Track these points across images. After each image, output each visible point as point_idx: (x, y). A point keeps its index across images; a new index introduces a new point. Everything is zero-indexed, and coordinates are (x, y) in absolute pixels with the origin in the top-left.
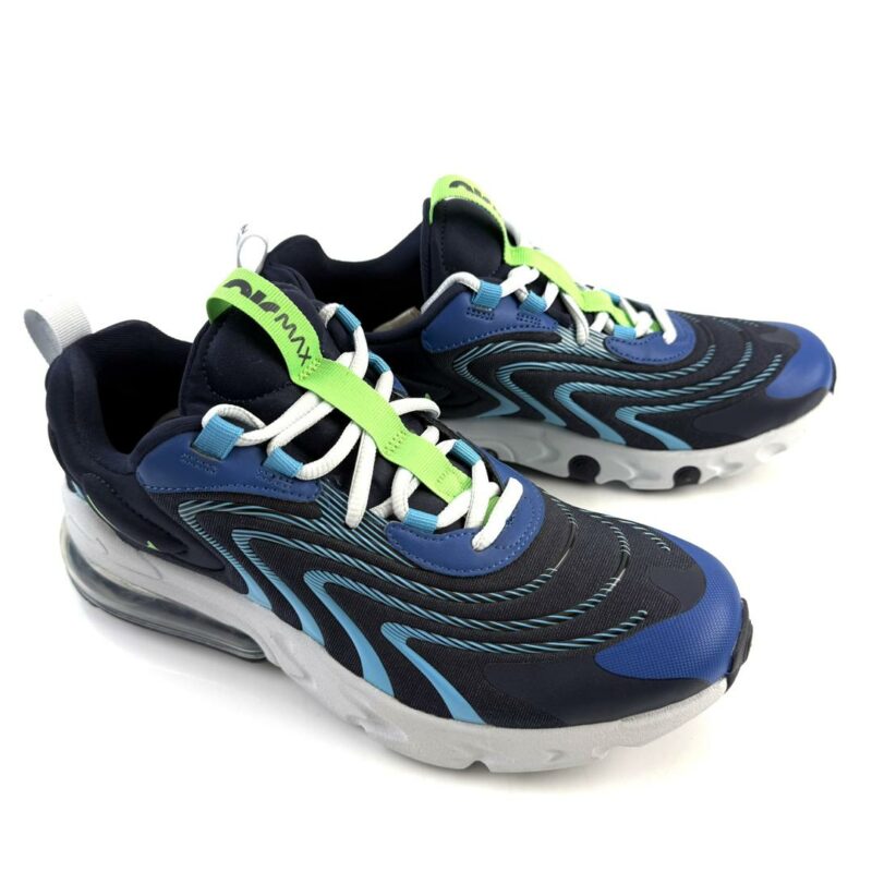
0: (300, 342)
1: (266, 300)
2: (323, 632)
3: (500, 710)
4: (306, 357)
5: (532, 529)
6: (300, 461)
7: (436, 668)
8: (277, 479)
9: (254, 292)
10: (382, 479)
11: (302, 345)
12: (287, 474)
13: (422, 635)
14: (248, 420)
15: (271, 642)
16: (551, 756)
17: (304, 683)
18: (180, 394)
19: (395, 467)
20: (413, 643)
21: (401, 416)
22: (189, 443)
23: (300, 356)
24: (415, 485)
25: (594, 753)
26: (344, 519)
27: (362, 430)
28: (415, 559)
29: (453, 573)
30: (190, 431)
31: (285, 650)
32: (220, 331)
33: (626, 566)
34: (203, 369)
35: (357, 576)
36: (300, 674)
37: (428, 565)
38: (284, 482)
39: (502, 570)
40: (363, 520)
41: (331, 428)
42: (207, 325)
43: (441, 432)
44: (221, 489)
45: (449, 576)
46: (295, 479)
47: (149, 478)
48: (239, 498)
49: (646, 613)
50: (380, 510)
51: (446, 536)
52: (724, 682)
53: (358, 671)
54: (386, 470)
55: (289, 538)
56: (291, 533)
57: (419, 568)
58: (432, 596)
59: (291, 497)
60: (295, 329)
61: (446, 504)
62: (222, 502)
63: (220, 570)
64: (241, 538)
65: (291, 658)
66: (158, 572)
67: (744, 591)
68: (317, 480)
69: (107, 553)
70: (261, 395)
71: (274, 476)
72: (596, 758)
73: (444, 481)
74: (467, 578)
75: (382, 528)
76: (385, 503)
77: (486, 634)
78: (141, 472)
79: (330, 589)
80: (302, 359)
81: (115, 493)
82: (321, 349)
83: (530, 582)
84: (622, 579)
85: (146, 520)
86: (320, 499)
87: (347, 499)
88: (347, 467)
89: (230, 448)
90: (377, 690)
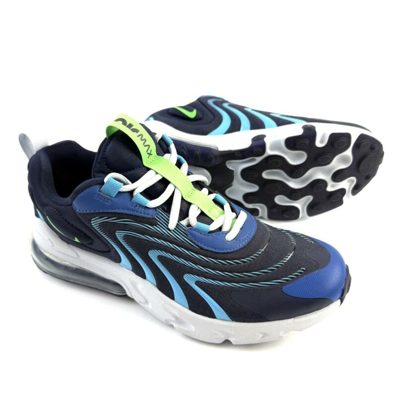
0: (148, 147)
1: (133, 128)
2: (156, 279)
3: (238, 314)
4: (150, 154)
5: (252, 232)
6: (148, 199)
7: (209, 295)
8: (138, 207)
9: (128, 124)
10: (184, 209)
11: (149, 148)
12: (143, 205)
13: (202, 279)
14: (124, 180)
15: (130, 286)
16: (261, 336)
17: (145, 306)
18: (93, 170)
19: (190, 204)
20: (198, 283)
21: (192, 182)
22: (98, 190)
23: (148, 153)
24: (199, 212)
25: (281, 335)
26: (168, 226)
27: (175, 187)
28: (199, 245)
29: (217, 251)
30: (99, 184)
31: (137, 290)
32: (111, 142)
33: (294, 250)
34: (104, 158)
35: (173, 252)
36: (144, 301)
37: (206, 247)
38: (140, 208)
39: (239, 250)
40: (176, 227)
41: (161, 186)
42: (106, 139)
43: (209, 191)
44: (113, 211)
45: (215, 252)
46: (146, 207)
47: (78, 206)
48: (120, 216)
49: (304, 269)
50: (184, 223)
51: (214, 234)
52: (339, 301)
53: (172, 297)
54: (186, 205)
55: (142, 234)
56: (144, 232)
57: (201, 248)
58: (207, 261)
59: (144, 215)
60: (146, 141)
61: (213, 221)
62: (113, 217)
63: (108, 252)
64: (120, 235)
65: (140, 294)
66: (77, 255)
67: (347, 261)
68: (156, 208)
69: (53, 246)
70: (130, 171)
71: (136, 206)
72: (282, 337)
73: (212, 211)
74: (223, 253)
75: (185, 230)
76: (186, 219)
77: (232, 279)
78: (75, 203)
79: (160, 258)
80: (148, 155)
81: (61, 215)
82: (157, 151)
83: (252, 255)
84: (293, 255)
85: (75, 228)
86: (157, 217)
87: (169, 217)
88: (169, 203)
89: (117, 192)
90: (181, 306)
